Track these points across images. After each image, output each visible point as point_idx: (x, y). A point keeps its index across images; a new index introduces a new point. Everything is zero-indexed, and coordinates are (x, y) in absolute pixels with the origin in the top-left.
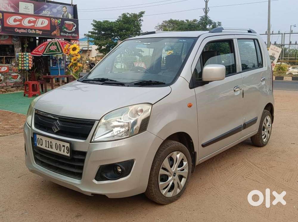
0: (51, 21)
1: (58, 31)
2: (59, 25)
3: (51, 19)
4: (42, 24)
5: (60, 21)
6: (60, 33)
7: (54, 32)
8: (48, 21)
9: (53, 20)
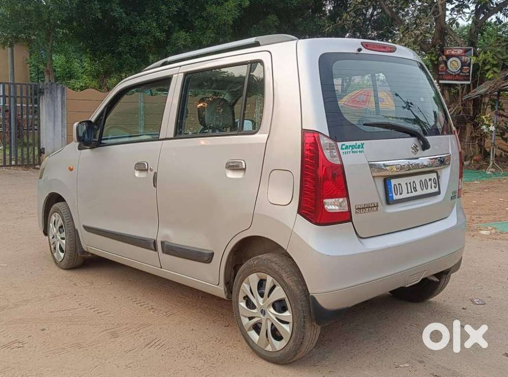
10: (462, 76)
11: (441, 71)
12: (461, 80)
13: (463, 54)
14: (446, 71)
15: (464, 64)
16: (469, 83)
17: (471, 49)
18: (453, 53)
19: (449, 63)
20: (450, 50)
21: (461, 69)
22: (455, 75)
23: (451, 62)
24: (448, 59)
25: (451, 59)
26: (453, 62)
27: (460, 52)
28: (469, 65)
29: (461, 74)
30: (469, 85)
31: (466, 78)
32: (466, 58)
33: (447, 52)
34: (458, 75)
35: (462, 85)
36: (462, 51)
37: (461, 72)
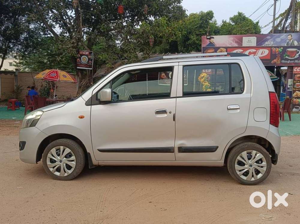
0: (271, 50)
1: (278, 59)
2: (280, 53)
3: (272, 48)
4: (261, 54)
5: (281, 49)
6: (281, 61)
7: (275, 60)
8: (268, 50)
9: (274, 49)
10: (88, 65)
11: (78, 62)
12: (88, 67)
13: (89, 54)
14: (80, 62)
15: (89, 59)
16: (91, 69)
17: (92, 52)
18: (84, 53)
19: (82, 58)
20: (82, 52)
21: (88, 62)
22: (85, 65)
23: (83, 58)
24: (81, 56)
25: (83, 57)
26: (84, 58)
27: (87, 53)
28: (92, 60)
29: (88, 64)
30: (92, 70)
31: (90, 67)
32: (90, 57)
33: (81, 53)
34: (87, 65)
35: (88, 70)
36: (88, 53)
37: (88, 63)
